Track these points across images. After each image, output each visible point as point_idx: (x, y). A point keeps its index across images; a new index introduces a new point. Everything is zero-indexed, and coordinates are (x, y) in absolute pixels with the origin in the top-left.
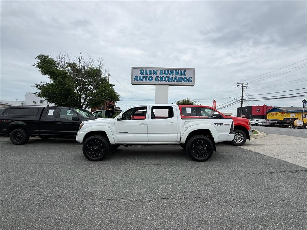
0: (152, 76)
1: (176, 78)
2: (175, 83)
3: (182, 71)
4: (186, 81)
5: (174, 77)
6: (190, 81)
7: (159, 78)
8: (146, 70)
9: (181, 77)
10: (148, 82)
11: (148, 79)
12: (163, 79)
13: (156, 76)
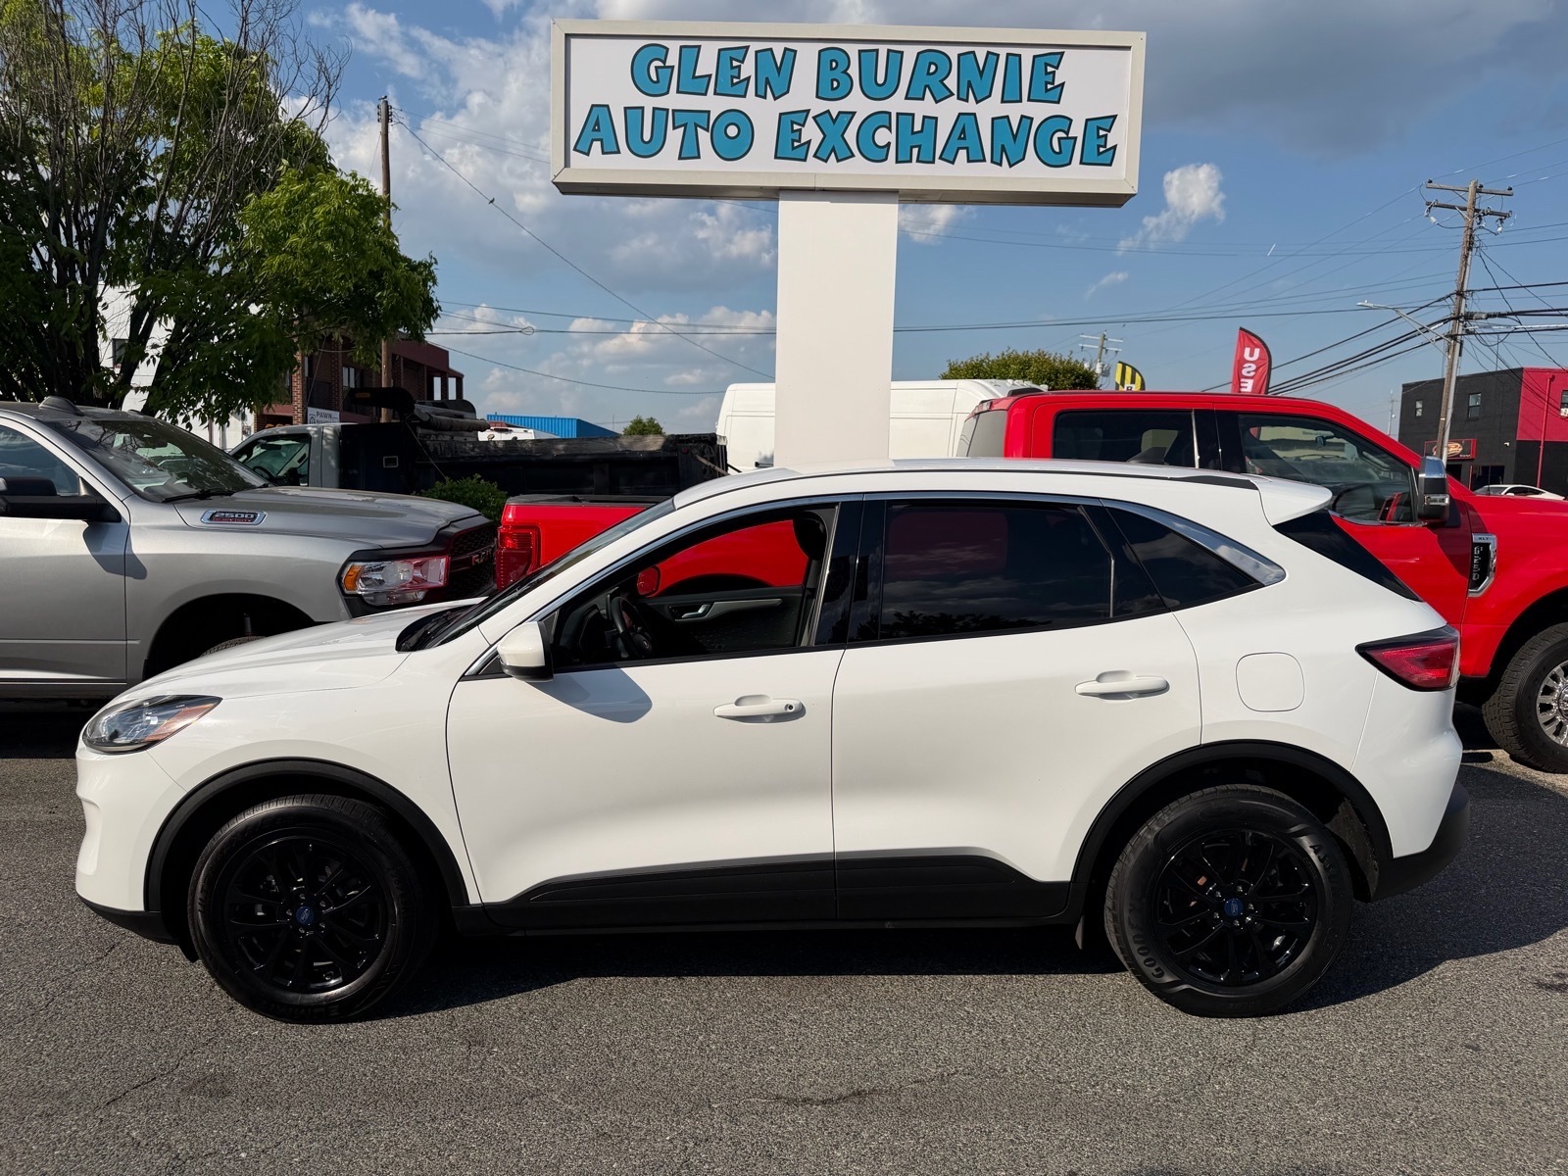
0: (750, 104)
1: (965, 127)
2: (963, 174)
3: (1027, 56)
4: (1055, 159)
5: (947, 113)
6: (1101, 154)
7: (811, 133)
8: (691, 54)
9: (1014, 112)
10: (709, 168)
11: (704, 137)
12: (851, 136)
13: (788, 104)
